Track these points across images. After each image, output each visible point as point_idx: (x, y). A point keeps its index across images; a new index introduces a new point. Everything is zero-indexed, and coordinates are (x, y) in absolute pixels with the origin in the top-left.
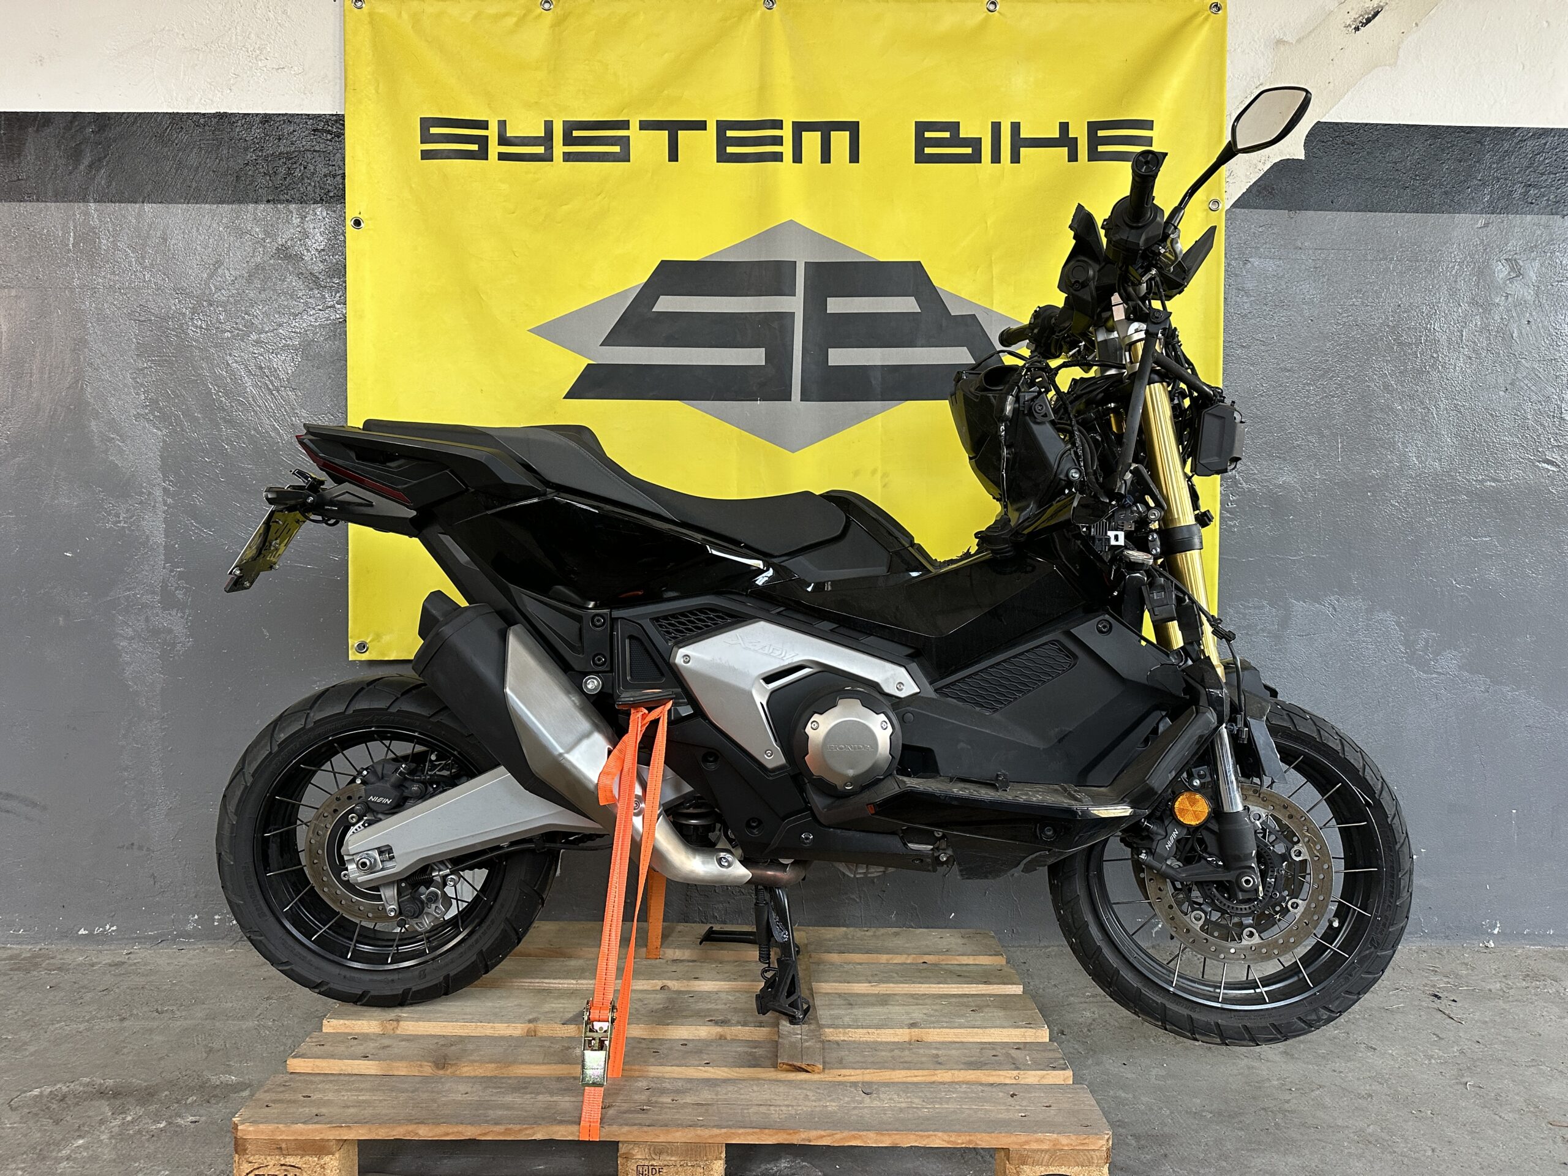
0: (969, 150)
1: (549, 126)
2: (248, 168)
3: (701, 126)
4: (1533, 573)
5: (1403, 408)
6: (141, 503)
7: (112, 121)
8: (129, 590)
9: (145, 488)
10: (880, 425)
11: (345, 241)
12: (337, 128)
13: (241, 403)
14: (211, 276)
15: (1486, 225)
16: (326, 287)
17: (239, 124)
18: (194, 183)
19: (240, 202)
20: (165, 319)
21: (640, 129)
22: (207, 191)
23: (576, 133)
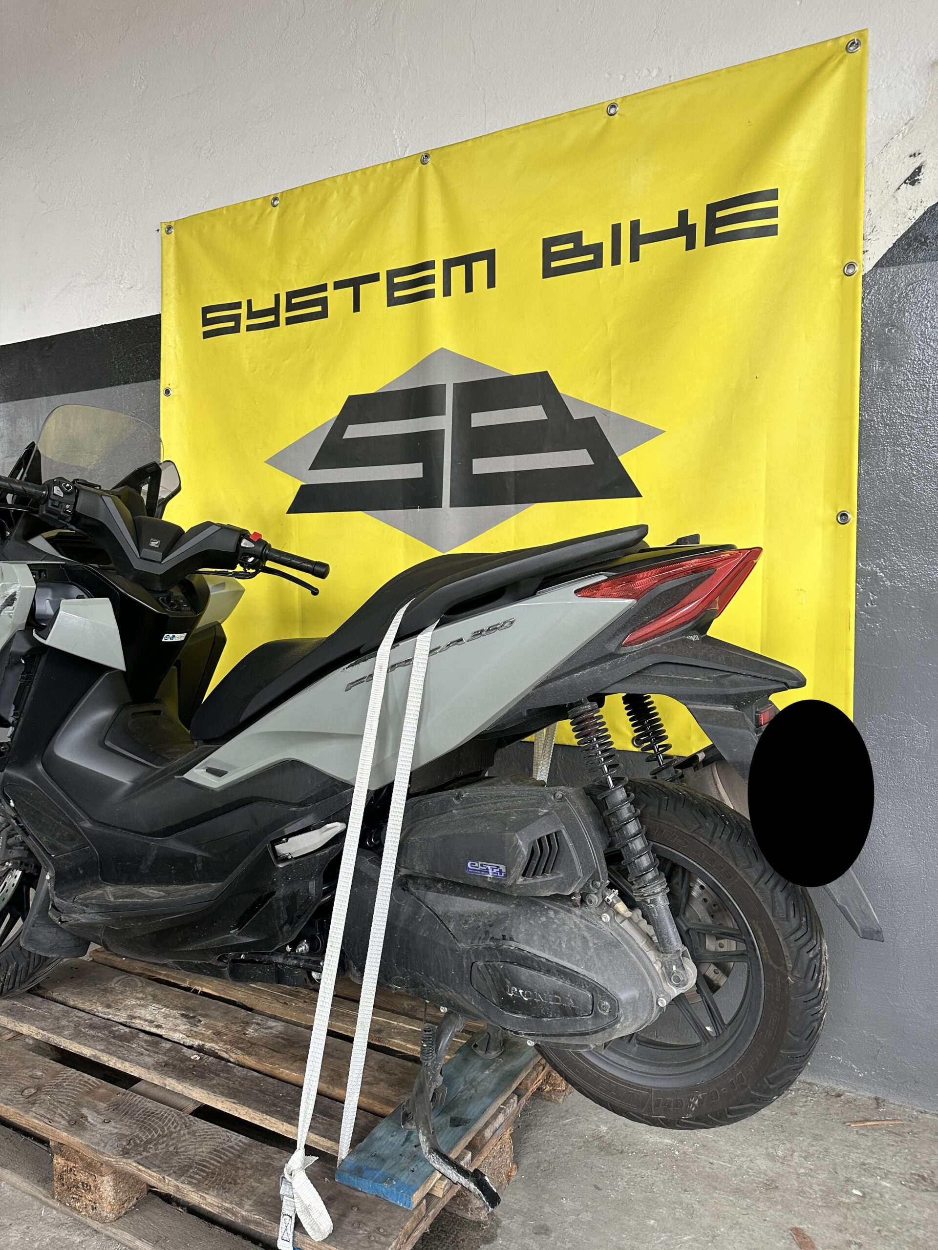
0: (590, 257)
1: (277, 297)
3: (375, 278)
7: (55, 341)
10: (514, 527)
12: (157, 324)
21: (334, 289)
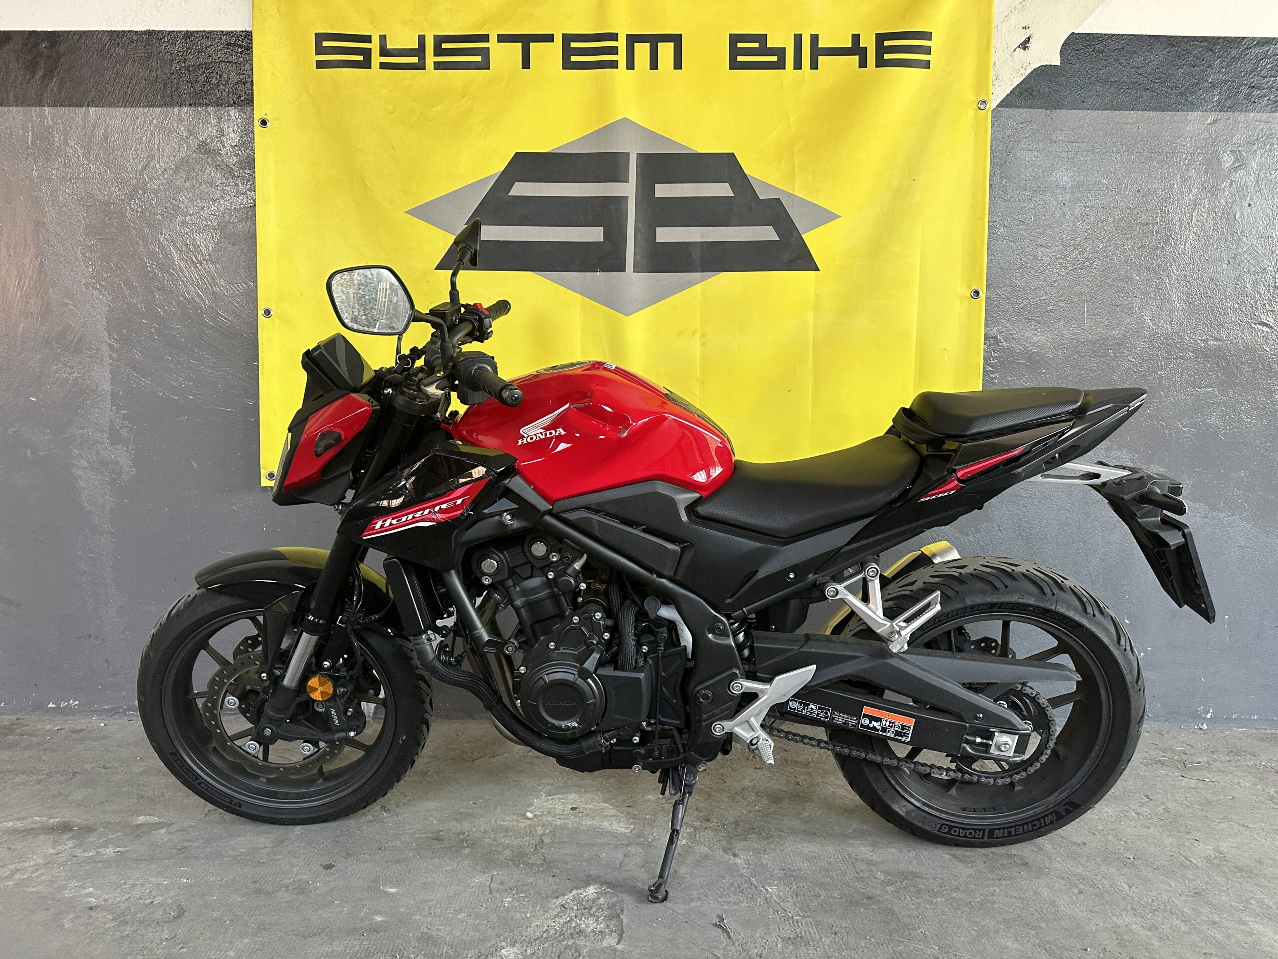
0: (775, 59)
1: (422, 39)
2: (173, 77)
3: (549, 38)
4: (1247, 418)
5: (1140, 278)
6: (91, 356)
7: (62, 38)
8: (83, 428)
9: (95, 345)
10: (700, 293)
11: (253, 138)
12: (246, 43)
13: (171, 275)
14: (144, 168)
15: (1215, 122)
16: (239, 177)
17: (166, 40)
18: (129, 90)
19: (167, 105)
20: (107, 204)
21: (498, 42)
22: (140, 97)
23: (444, 46)
